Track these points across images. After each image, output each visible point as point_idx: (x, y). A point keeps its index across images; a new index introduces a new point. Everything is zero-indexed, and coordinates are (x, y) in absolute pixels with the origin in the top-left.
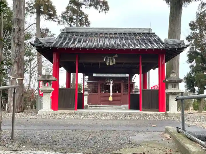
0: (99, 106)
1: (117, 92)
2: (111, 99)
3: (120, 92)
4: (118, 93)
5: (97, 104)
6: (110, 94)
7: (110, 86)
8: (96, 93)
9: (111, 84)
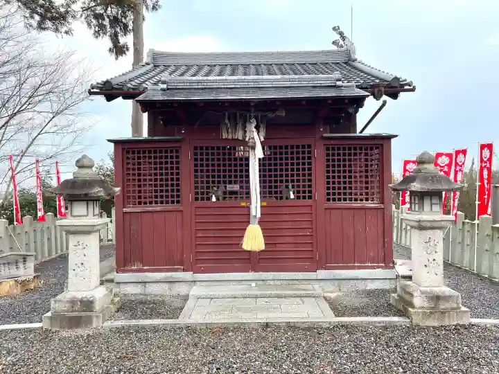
0: (188, 275)
1: (292, 196)
2: (254, 239)
3: (305, 193)
4: (298, 198)
5: (176, 270)
6: (248, 208)
7: (247, 159)
8: (170, 207)
9: (253, 148)
